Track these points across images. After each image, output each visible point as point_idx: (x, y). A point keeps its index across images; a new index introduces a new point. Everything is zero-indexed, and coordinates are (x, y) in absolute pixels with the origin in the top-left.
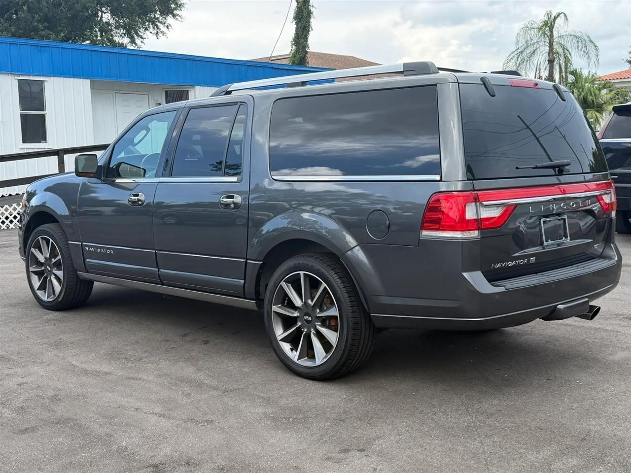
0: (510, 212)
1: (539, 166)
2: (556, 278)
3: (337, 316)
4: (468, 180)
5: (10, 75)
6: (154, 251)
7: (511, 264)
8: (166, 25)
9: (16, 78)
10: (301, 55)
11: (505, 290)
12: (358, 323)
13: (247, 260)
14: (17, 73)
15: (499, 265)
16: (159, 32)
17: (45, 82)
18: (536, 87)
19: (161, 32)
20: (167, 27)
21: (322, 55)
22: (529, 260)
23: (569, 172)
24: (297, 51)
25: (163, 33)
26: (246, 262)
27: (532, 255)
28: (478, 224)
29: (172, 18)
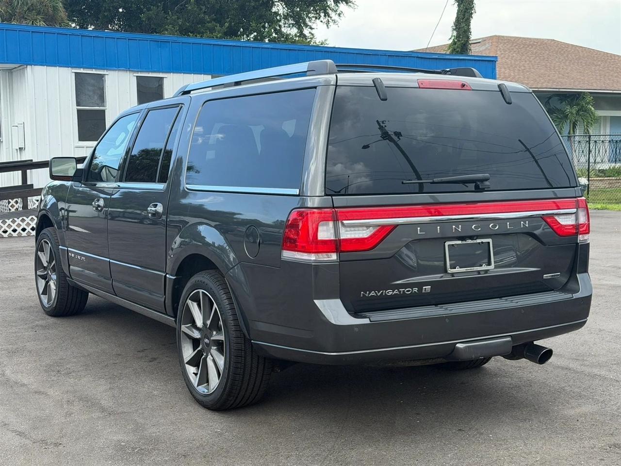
0: (384, 232)
1: (437, 181)
2: (453, 312)
3: (223, 341)
4: (326, 195)
5: (128, 72)
6: (108, 260)
7: (390, 293)
8: (338, 13)
9: (135, 74)
10: (463, 41)
11: (369, 322)
12: (241, 350)
13: (167, 274)
14: (135, 70)
15: (373, 293)
16: (330, 20)
17: (164, 79)
18: (464, 88)
19: (332, 20)
20: (339, 15)
21: (513, 39)
22: (420, 289)
23: (489, 188)
24: (458, 37)
25: (334, 22)
26: (165, 276)
27: (426, 284)
28: (336, 245)
29: (345, 4)
